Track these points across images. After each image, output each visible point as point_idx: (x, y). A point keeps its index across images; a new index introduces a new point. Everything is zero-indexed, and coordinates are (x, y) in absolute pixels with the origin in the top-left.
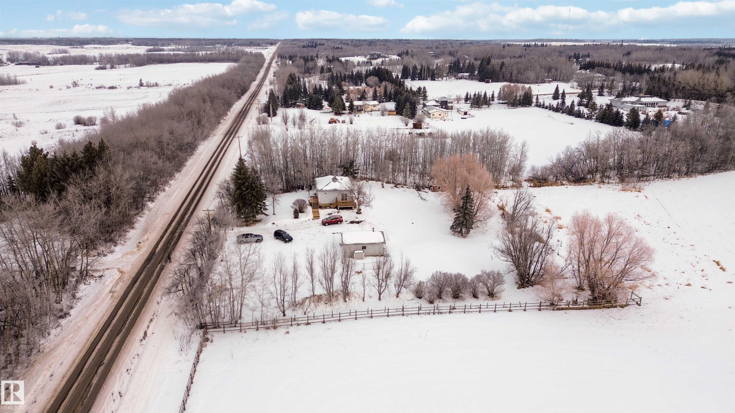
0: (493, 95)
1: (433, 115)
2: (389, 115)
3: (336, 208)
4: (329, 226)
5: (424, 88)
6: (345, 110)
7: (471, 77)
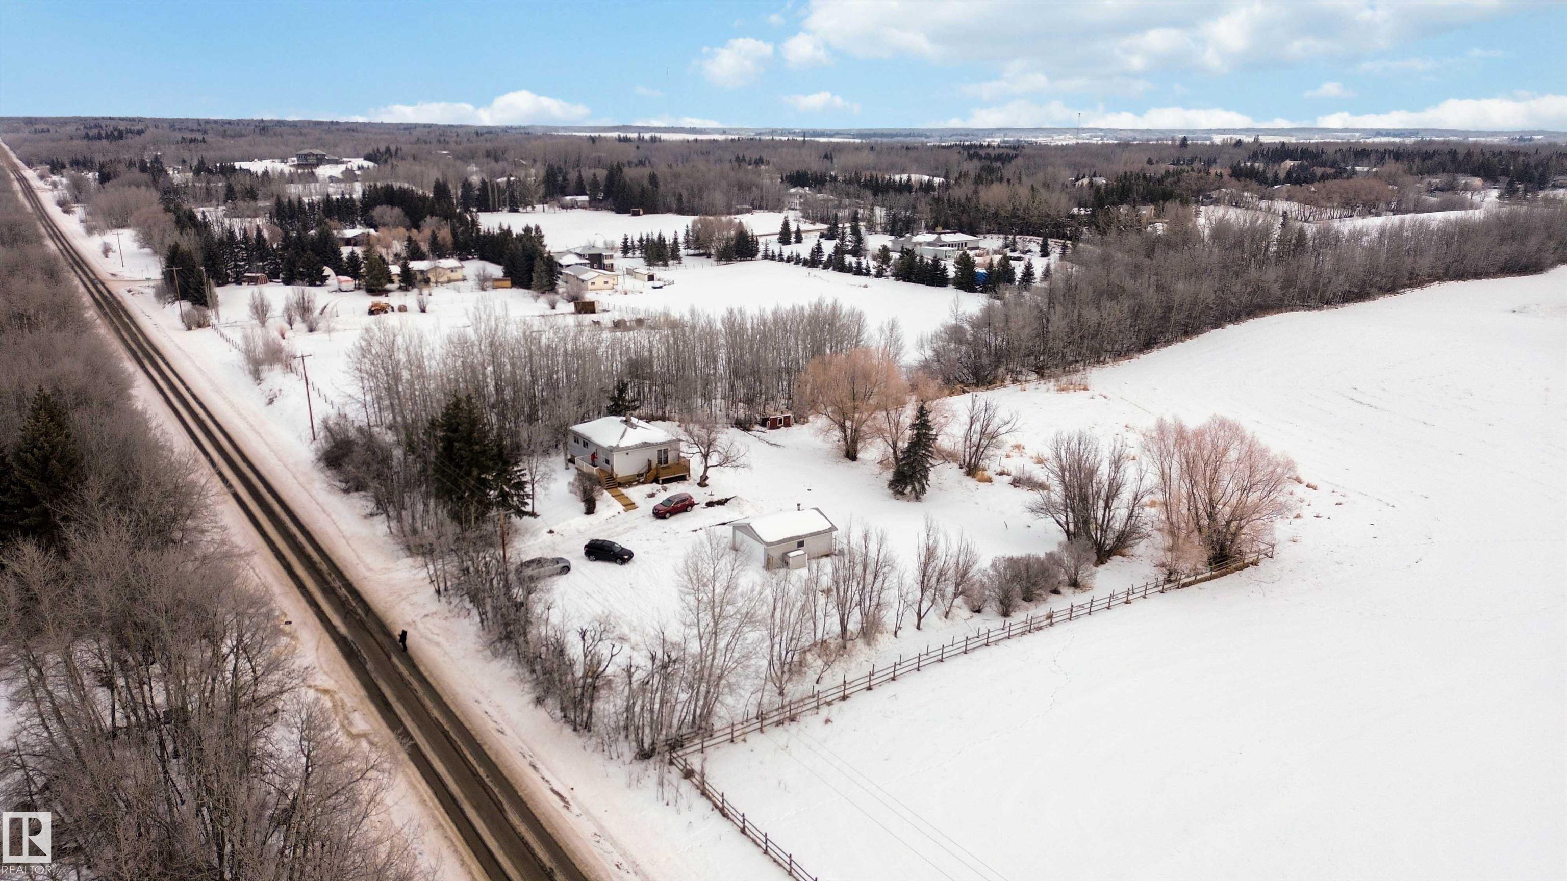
0: (676, 239)
1: (593, 283)
2: (495, 288)
3: (656, 481)
4: (673, 518)
5: (537, 228)
6: (392, 282)
7: (595, 204)
